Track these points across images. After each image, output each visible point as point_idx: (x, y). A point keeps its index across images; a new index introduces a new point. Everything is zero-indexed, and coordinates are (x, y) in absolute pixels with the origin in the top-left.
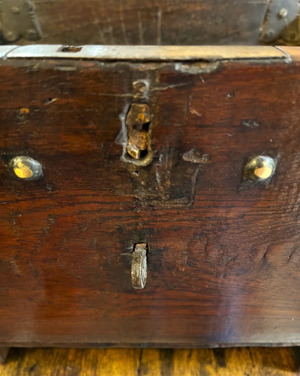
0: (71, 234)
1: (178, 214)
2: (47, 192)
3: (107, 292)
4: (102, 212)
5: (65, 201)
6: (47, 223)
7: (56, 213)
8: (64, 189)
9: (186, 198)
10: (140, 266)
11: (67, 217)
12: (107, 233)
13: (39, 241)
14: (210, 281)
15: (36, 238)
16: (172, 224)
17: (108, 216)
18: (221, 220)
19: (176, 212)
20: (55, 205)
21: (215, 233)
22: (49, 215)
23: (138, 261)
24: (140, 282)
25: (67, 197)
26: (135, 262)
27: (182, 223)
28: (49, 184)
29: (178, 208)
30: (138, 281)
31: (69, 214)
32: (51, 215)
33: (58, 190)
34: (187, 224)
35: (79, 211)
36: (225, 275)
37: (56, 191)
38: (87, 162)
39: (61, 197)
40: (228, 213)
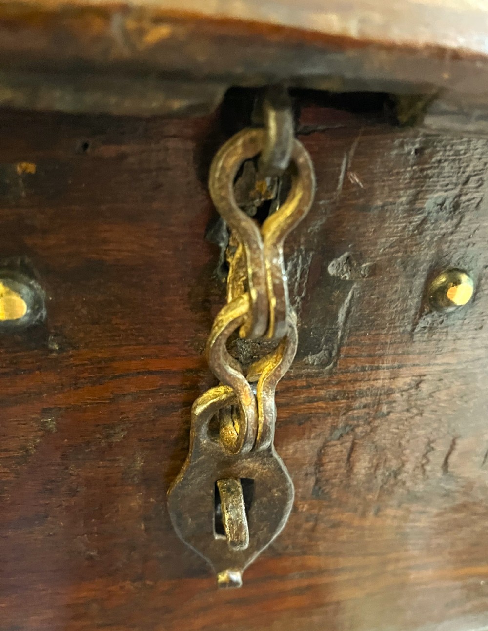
0: (87, 450)
1: (309, 386)
2: (48, 355)
3: (148, 582)
4: (161, 393)
5: (86, 375)
6: (36, 429)
7: (59, 405)
8: (87, 345)
9: (326, 352)
10: (240, 500)
11: (85, 411)
12: (164, 442)
13: (12, 477)
14: (349, 526)
15: (6, 470)
16: (294, 410)
17: (173, 403)
18: (381, 394)
19: (305, 384)
20: (62, 385)
21: (369, 423)
22: (44, 411)
23: (234, 491)
24: (245, 534)
25: (92, 364)
26: (229, 494)
27: (314, 407)
28: (56, 335)
29: (309, 376)
30: (242, 532)
31: (90, 404)
32: (50, 409)
33: (74, 348)
34: (322, 408)
35: (112, 396)
36: (378, 510)
37: (68, 351)
38: (144, 282)
39: (77, 366)
40: (394, 378)
